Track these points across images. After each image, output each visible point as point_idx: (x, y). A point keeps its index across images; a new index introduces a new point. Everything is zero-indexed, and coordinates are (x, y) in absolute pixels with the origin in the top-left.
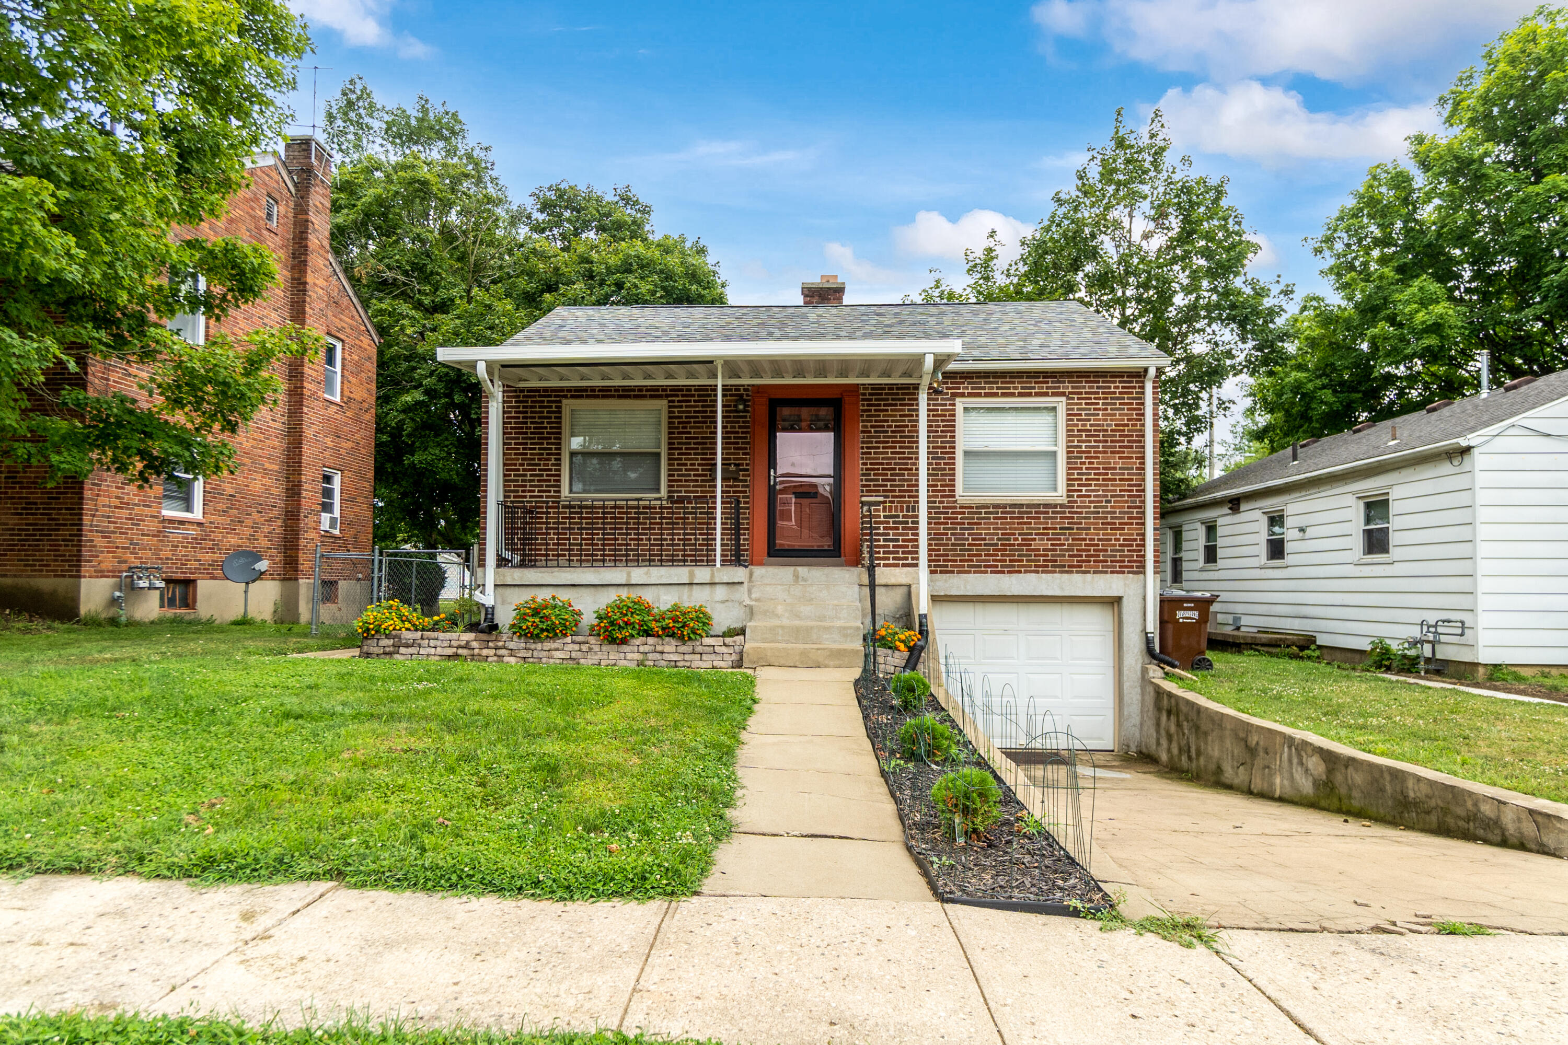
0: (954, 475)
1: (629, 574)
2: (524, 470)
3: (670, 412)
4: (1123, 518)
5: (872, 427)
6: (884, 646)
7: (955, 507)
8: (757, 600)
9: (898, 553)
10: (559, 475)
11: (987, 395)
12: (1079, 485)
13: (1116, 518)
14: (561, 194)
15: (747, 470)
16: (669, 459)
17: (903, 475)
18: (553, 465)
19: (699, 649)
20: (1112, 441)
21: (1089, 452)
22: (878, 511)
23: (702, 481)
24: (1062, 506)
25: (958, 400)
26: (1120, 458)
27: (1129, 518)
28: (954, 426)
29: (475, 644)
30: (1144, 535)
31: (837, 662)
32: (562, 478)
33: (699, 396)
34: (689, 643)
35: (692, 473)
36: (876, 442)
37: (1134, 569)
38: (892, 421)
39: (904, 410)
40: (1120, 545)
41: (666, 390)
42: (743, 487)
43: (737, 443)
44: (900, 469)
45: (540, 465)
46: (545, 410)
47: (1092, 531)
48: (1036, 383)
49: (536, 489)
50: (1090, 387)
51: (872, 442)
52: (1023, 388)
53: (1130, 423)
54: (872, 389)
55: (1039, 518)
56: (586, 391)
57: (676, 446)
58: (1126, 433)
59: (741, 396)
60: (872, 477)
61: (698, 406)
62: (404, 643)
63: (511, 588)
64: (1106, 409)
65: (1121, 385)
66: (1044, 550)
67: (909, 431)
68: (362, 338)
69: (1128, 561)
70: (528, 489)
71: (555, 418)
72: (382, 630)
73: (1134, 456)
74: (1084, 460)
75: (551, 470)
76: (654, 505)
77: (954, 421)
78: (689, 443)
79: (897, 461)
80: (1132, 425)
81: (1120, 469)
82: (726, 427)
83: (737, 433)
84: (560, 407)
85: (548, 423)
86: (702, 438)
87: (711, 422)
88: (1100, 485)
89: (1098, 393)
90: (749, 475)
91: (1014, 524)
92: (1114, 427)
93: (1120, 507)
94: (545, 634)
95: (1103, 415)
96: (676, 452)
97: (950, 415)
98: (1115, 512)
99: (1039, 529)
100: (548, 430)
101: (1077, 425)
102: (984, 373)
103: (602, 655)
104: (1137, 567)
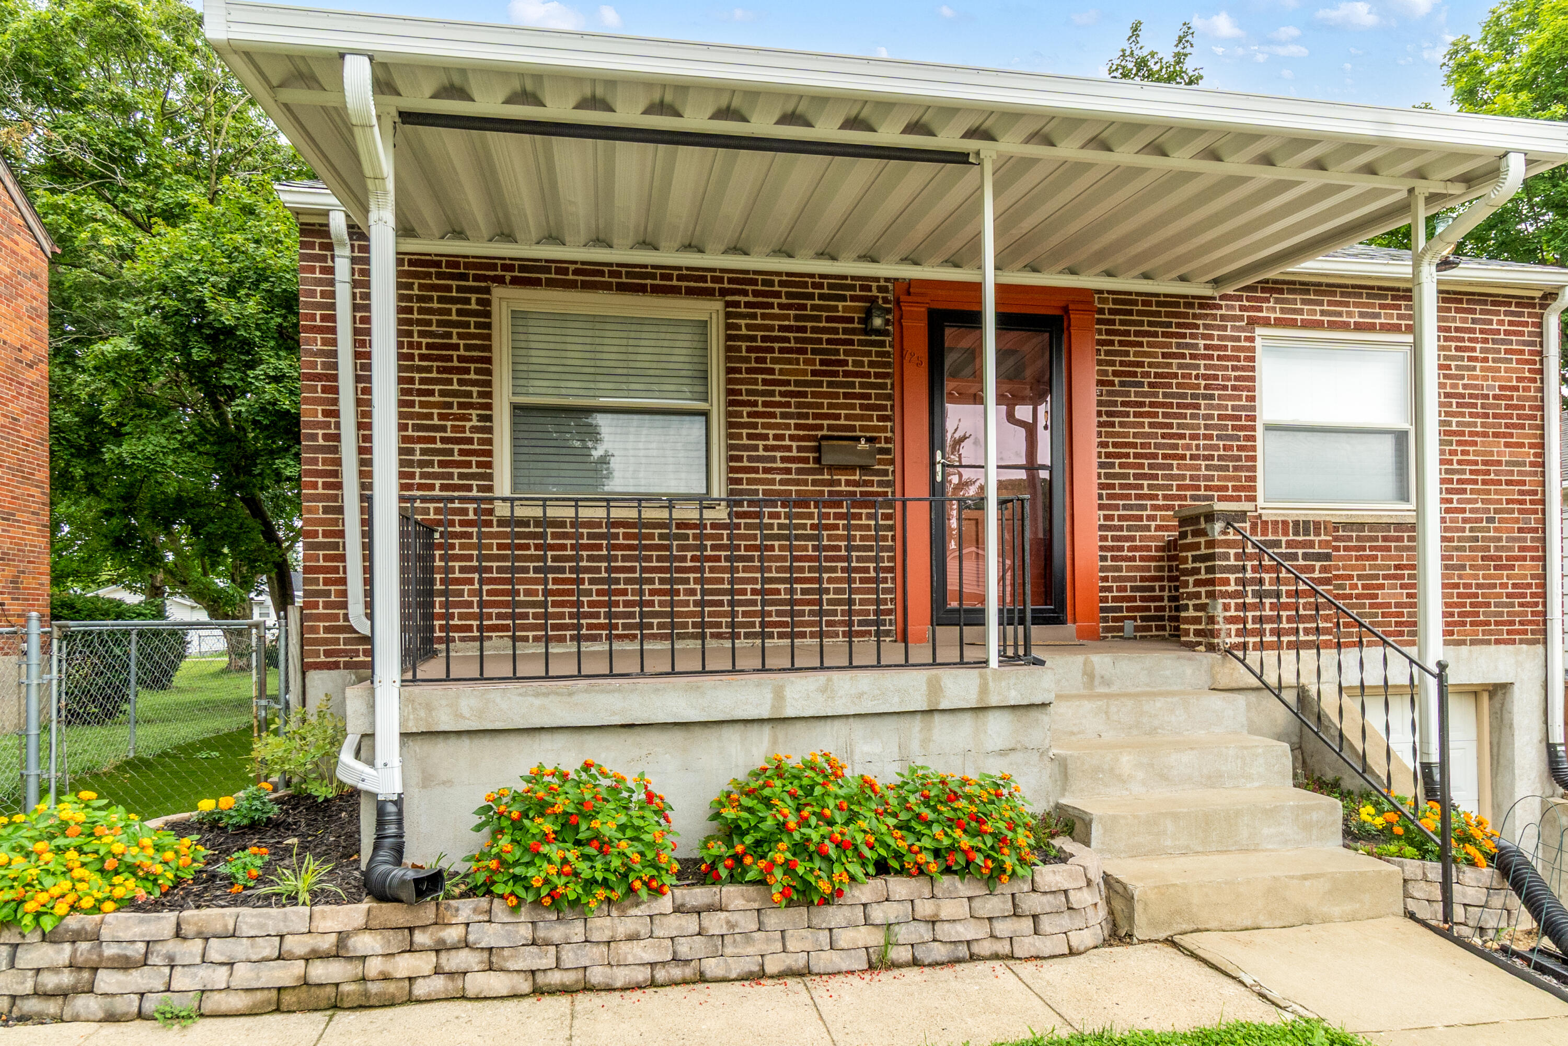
0: (1255, 468)
1: (779, 695)
2: (407, 439)
3: (728, 327)
5: (1115, 373)
9: (1279, 619)
10: (489, 453)
11: (1305, 325)
12: (1449, 491)
13: (1502, 549)
15: (887, 451)
16: (730, 425)
17: (1170, 467)
18: (475, 429)
20: (1495, 416)
21: (1462, 433)
23: (799, 471)
25: (1259, 331)
26: (1507, 445)
27: (1520, 549)
28: (1253, 379)
29: (367, 943)
30: (1543, 577)
32: (496, 460)
33: (789, 295)
35: (778, 454)
36: (1123, 404)
37: (1530, 636)
38: (1150, 365)
39: (1169, 345)
40: (1509, 595)
41: (720, 280)
42: (880, 484)
43: (868, 396)
44: (1165, 456)
45: (443, 429)
46: (454, 308)
47: (1468, 571)
48: (1382, 306)
49: (438, 483)
50: (1464, 320)
51: (1115, 404)
52: (1362, 315)
53: (1521, 385)
54: (1115, 301)
55: (1388, 549)
56: (547, 270)
57: (745, 398)
58: (1515, 402)
59: (873, 300)
60: (1117, 470)
61: (787, 318)
62: (112, 959)
63: (453, 742)
64: (1486, 360)
65: (1507, 319)
66: (1397, 605)
67: (1179, 385)
68: (16, 237)
69: (1521, 623)
70: (417, 481)
71: (478, 325)
72: (28, 920)
73: (1526, 441)
74: (1454, 447)
75: (470, 441)
76: (701, 518)
77: (1253, 369)
78: (772, 393)
79: (1160, 440)
80: (1525, 389)
81: (1508, 463)
82: (845, 363)
83: (868, 375)
84: (487, 303)
85: (460, 336)
86: (797, 383)
87: (814, 351)
88: (1478, 492)
89: (1473, 331)
90: (892, 462)
91: (1350, 558)
92: (1497, 392)
93: (1508, 530)
94: (601, 893)
95: (1482, 369)
96: (745, 410)
97: (1246, 359)
98: (1500, 539)
99: (1389, 567)
100: (462, 352)
101: (1445, 385)
102: (1301, 283)
103: (768, 941)
104: (1533, 632)
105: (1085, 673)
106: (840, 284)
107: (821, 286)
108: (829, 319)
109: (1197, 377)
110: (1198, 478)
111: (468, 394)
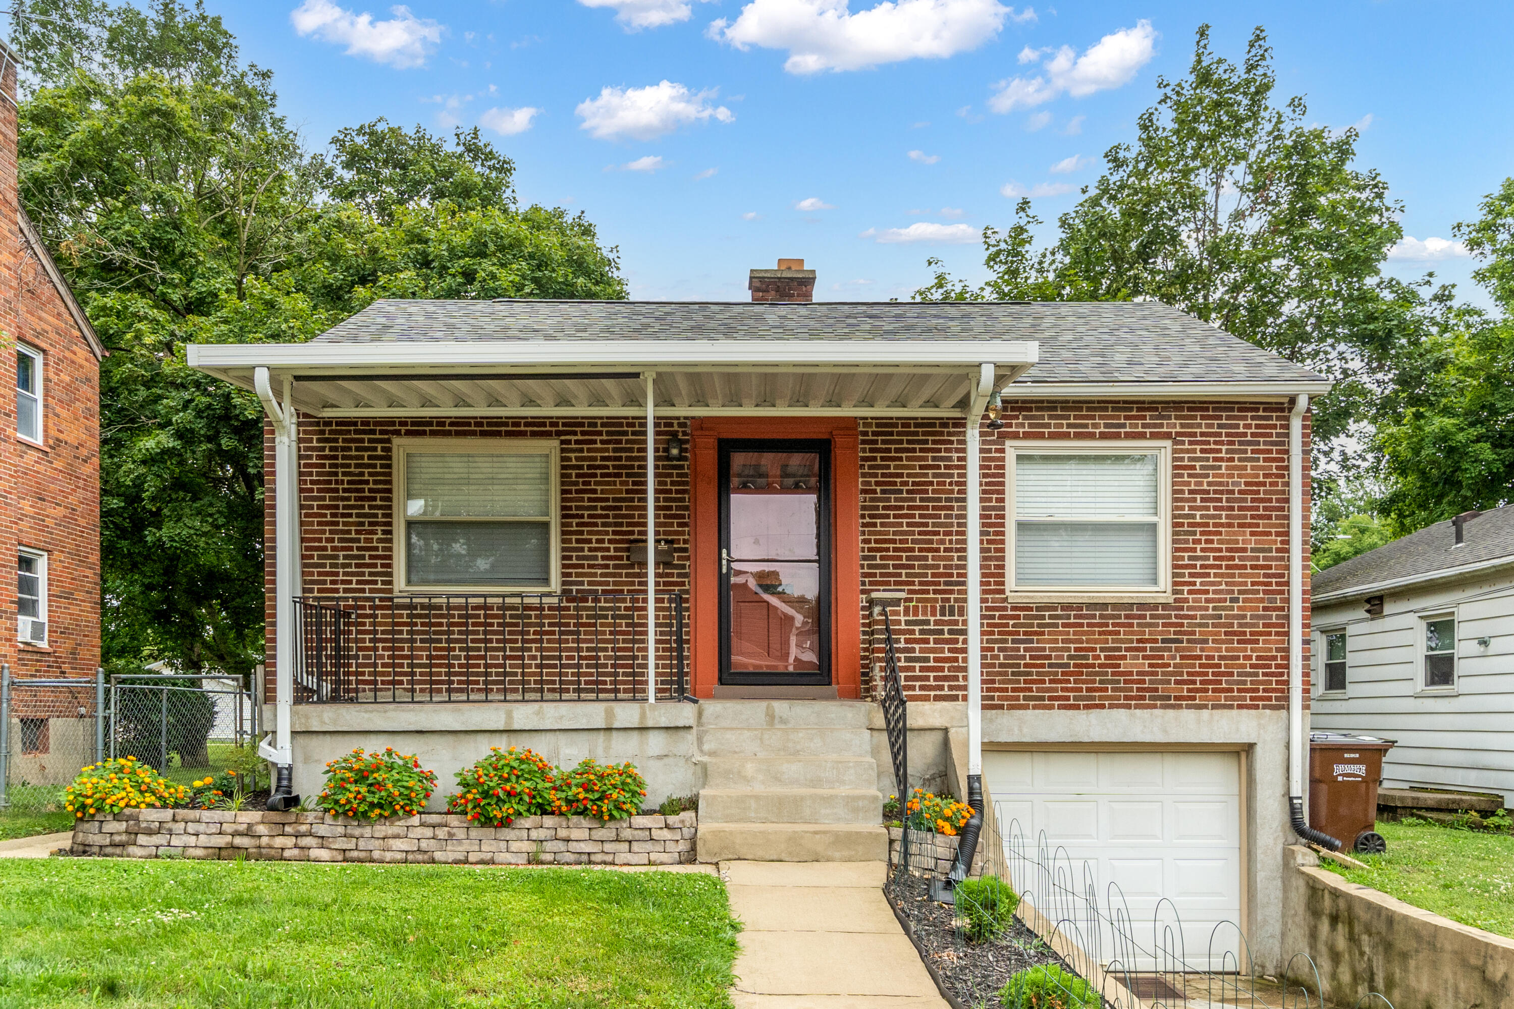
0: (1003, 559)
1: (509, 716)
2: (334, 549)
3: (563, 459)
4: (1256, 625)
5: (877, 484)
6: (919, 826)
7: (1005, 609)
8: (712, 754)
9: (927, 678)
10: (390, 557)
11: (1053, 436)
12: (1191, 575)
13: (1246, 625)
15: (685, 550)
16: (563, 533)
17: (926, 558)
18: (380, 540)
19: (627, 834)
20: (1241, 509)
21: (1207, 525)
22: (897, 613)
23: (616, 567)
24: (1165, 606)
25: (1009, 443)
26: (1253, 534)
27: (1265, 625)
28: (1002, 484)
29: (261, 829)
30: (1287, 650)
32: (395, 562)
33: (609, 433)
34: (611, 824)
35: (600, 554)
36: (884, 508)
37: (1274, 702)
38: (909, 475)
39: (925, 459)
40: (1252, 666)
41: (557, 424)
42: (679, 575)
43: (670, 508)
44: (921, 550)
45: (359, 540)
46: (366, 454)
47: (1211, 644)
48: (1126, 417)
49: (354, 579)
50: (1209, 426)
51: (877, 508)
52: (1107, 426)
53: (1268, 480)
54: (877, 425)
55: (1131, 625)
56: (431, 424)
57: (574, 512)
58: (1262, 496)
59: (674, 434)
60: (878, 562)
61: (607, 450)
62: (145, 828)
63: (321, 737)
64: (1232, 460)
65: (1254, 422)
66: (1138, 673)
67: (934, 491)
68: (74, 348)
69: (1265, 690)
70: (341, 578)
71: (382, 466)
72: (107, 807)
73: (1273, 530)
74: (1198, 537)
75: (376, 549)
76: (541, 603)
77: (1003, 475)
78: (595, 508)
79: (917, 537)
80: (1271, 484)
81: (1253, 550)
83: (670, 492)
84: (389, 450)
85: (370, 474)
86: (614, 500)
87: (628, 475)
88: (1222, 575)
89: (1220, 435)
90: (688, 559)
91: (1093, 633)
92: (1243, 487)
93: (1251, 609)
94: (377, 811)
95: (1227, 468)
96: (575, 521)
97: (996, 467)
98: (1244, 617)
99: (1132, 641)
100: (371, 486)
101: (1189, 483)
102: (1048, 402)
103: (471, 844)
104: (1277, 699)
105: (767, 714)
107: (634, 425)
108: (639, 450)
109: (951, 484)
110: (951, 567)
111: (376, 516)
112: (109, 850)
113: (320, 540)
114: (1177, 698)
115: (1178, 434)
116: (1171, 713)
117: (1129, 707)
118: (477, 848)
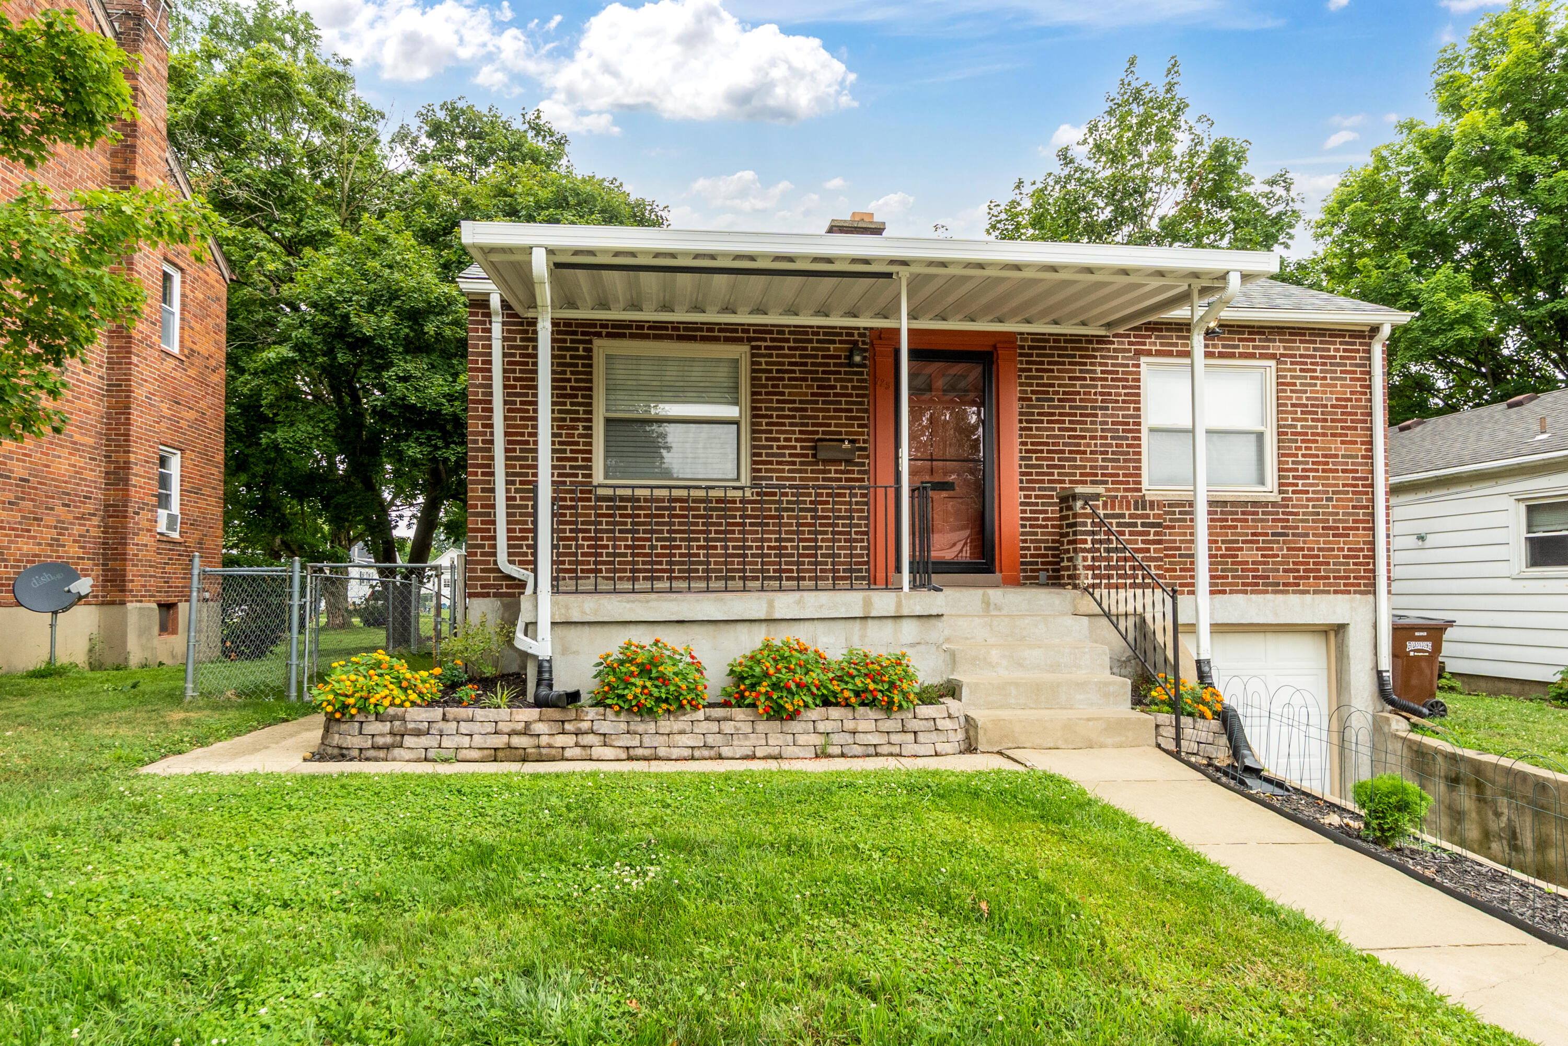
0: (1138, 461)
1: (771, 605)
2: (536, 443)
3: (753, 363)
4: (1347, 521)
5: (1033, 392)
9: (1123, 568)
10: (590, 452)
11: (1180, 354)
12: (1294, 477)
13: (1339, 521)
14: (454, 113)
15: (864, 449)
16: (754, 432)
17: (1075, 460)
18: (580, 436)
19: (912, 724)
20: (1333, 421)
21: (1306, 434)
23: (802, 463)
24: (1274, 504)
25: (1143, 359)
26: (1343, 442)
27: (1354, 521)
28: (1138, 395)
29: (539, 728)
30: (1373, 543)
31: (1117, 739)
32: (594, 456)
33: (795, 341)
34: (899, 715)
35: (787, 452)
36: (1039, 414)
37: (1362, 588)
38: (1060, 386)
39: (1074, 371)
40: (1344, 557)
41: (748, 331)
42: (859, 472)
43: (851, 411)
44: (1070, 452)
45: (560, 435)
46: (568, 354)
47: (1311, 538)
48: (1240, 340)
49: (556, 472)
50: (1306, 349)
51: (1032, 414)
52: (1227, 346)
53: (1353, 397)
54: (1032, 340)
55: (1246, 521)
56: (630, 327)
57: (764, 413)
58: (1349, 410)
59: (855, 343)
60: (1034, 462)
61: (794, 356)
62: (412, 730)
63: (579, 628)
64: (1325, 378)
65: (1341, 347)
66: (1253, 563)
67: (1081, 400)
68: (207, 270)
69: (1355, 578)
71: (584, 365)
72: (372, 707)
73: (1359, 440)
74: (1298, 445)
75: (577, 443)
76: (733, 497)
77: (1139, 387)
78: (783, 409)
79: (1067, 440)
80: (1357, 400)
81: (1343, 456)
82: (834, 387)
83: (851, 395)
84: (589, 350)
85: (572, 373)
86: (801, 402)
87: (813, 380)
88: (1319, 478)
89: (1315, 357)
90: (868, 457)
91: (1216, 527)
92: (1334, 402)
93: (1344, 507)
94: (664, 706)
95: (1322, 385)
96: (764, 421)
97: (1133, 380)
98: (1337, 514)
99: (1247, 535)
100: (573, 384)
101: (1291, 398)
102: (1176, 324)
103: (758, 738)
104: (1365, 585)
105: (983, 602)
106: (831, 332)
107: (818, 334)
108: (823, 357)
109: (1095, 394)
110: (1096, 467)
111: (577, 412)
112: (372, 753)
113: (522, 434)
114: (1285, 584)
115: (1282, 355)
116: (1280, 597)
117: (1245, 592)
118: (764, 742)
